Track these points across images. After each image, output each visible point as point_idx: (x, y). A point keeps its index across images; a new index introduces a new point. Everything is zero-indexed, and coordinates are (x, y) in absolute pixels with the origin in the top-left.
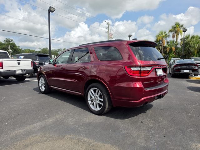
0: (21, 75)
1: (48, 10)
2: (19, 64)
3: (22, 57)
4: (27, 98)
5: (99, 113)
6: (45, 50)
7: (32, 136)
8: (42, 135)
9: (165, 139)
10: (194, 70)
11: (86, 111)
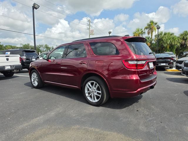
0: (10, 71)
1: (33, 7)
2: (7, 60)
3: (9, 53)
4: (21, 93)
5: (97, 105)
6: (27, 46)
7: (39, 129)
8: (48, 128)
9: (162, 125)
10: (170, 63)
11: (83, 103)
